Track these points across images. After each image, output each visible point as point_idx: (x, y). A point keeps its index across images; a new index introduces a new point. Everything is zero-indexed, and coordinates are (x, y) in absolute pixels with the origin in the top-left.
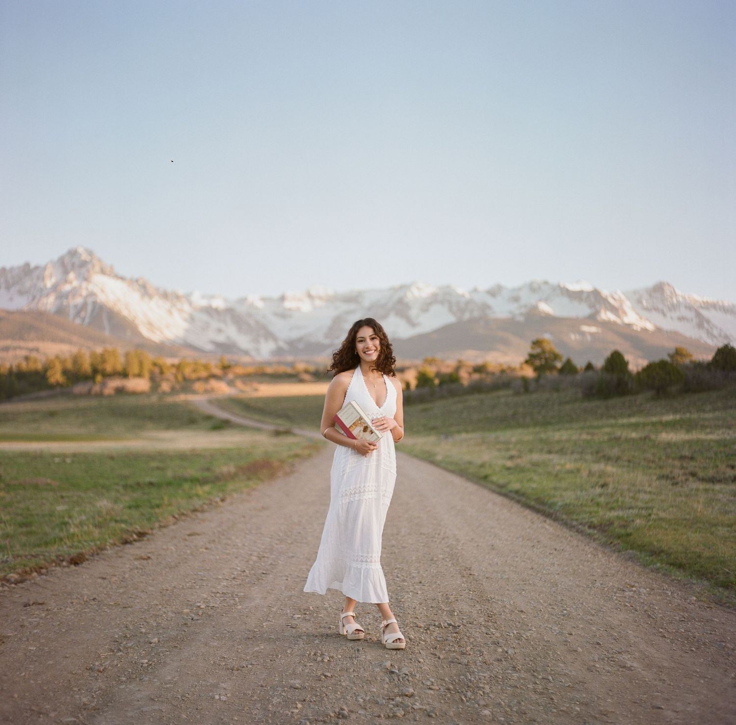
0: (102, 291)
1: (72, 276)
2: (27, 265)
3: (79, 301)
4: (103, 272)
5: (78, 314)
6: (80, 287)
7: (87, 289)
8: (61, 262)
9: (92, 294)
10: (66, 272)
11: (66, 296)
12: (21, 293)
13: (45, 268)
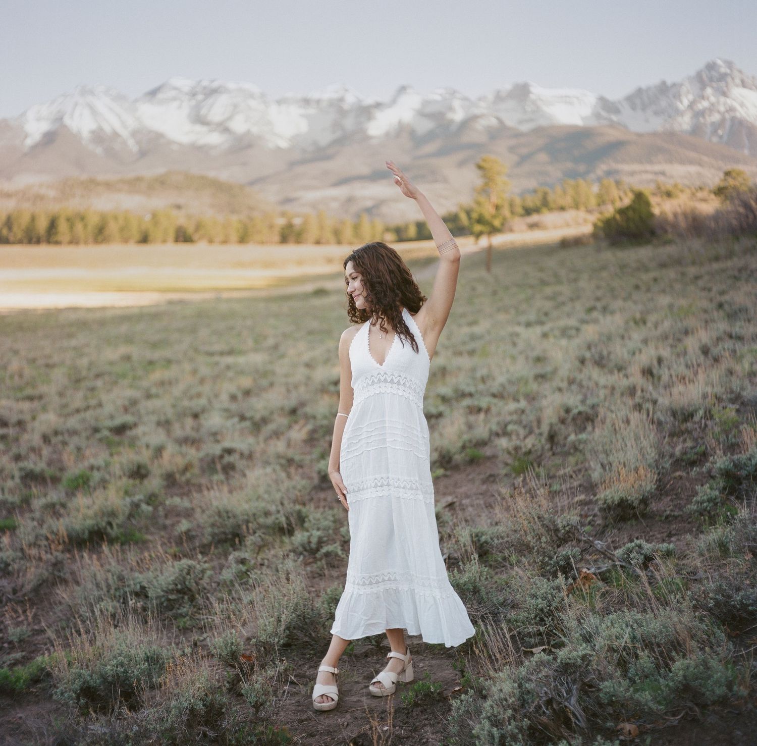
0: (742, 105)
1: (709, 91)
2: (664, 83)
3: (716, 117)
4: (744, 85)
5: (715, 132)
6: (718, 102)
7: (725, 104)
8: (699, 76)
9: (731, 109)
10: (703, 87)
11: (702, 113)
12: (656, 113)
13: (681, 85)
